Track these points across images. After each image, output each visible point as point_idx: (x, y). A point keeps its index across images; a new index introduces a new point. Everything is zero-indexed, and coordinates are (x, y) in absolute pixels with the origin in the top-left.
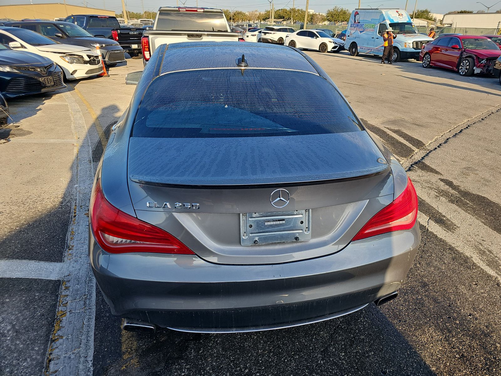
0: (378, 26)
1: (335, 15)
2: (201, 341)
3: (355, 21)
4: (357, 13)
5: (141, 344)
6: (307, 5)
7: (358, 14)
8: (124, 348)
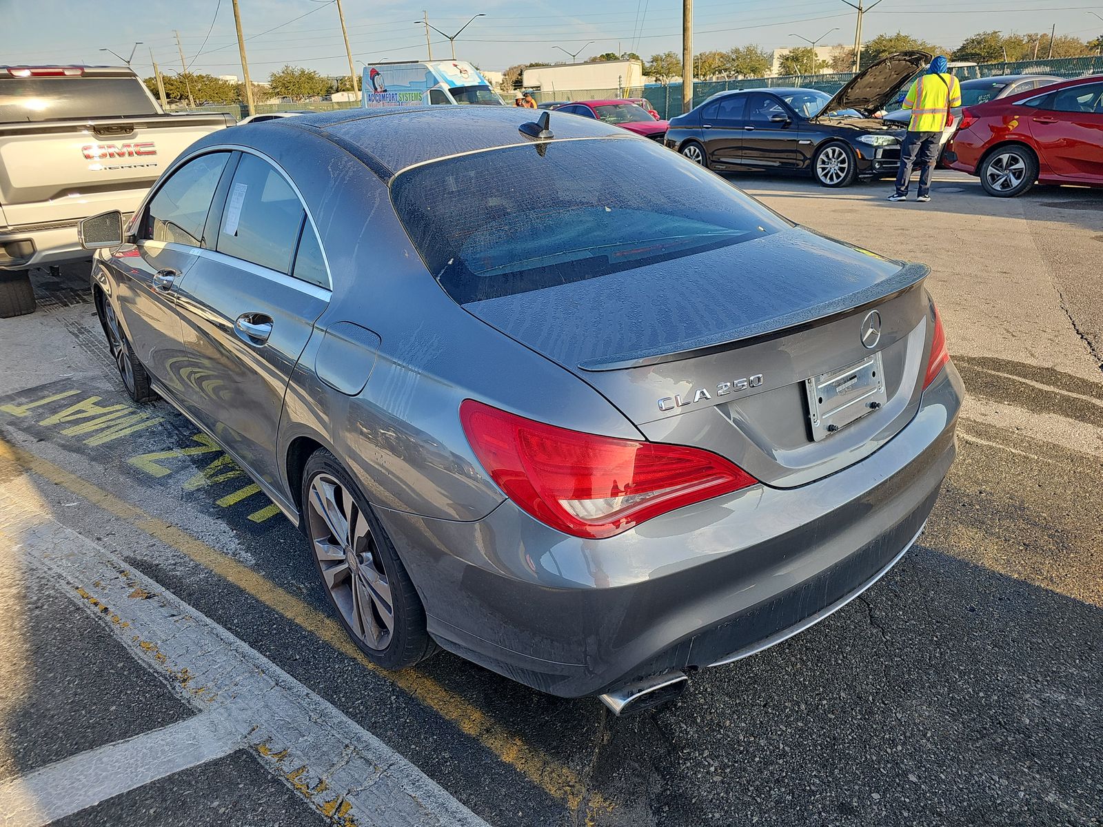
0: (427, 95)
1: (290, 83)
2: (680, 704)
3: (376, 89)
4: (374, 73)
5: (578, 768)
6: (244, 62)
7: (378, 74)
8: (553, 791)
